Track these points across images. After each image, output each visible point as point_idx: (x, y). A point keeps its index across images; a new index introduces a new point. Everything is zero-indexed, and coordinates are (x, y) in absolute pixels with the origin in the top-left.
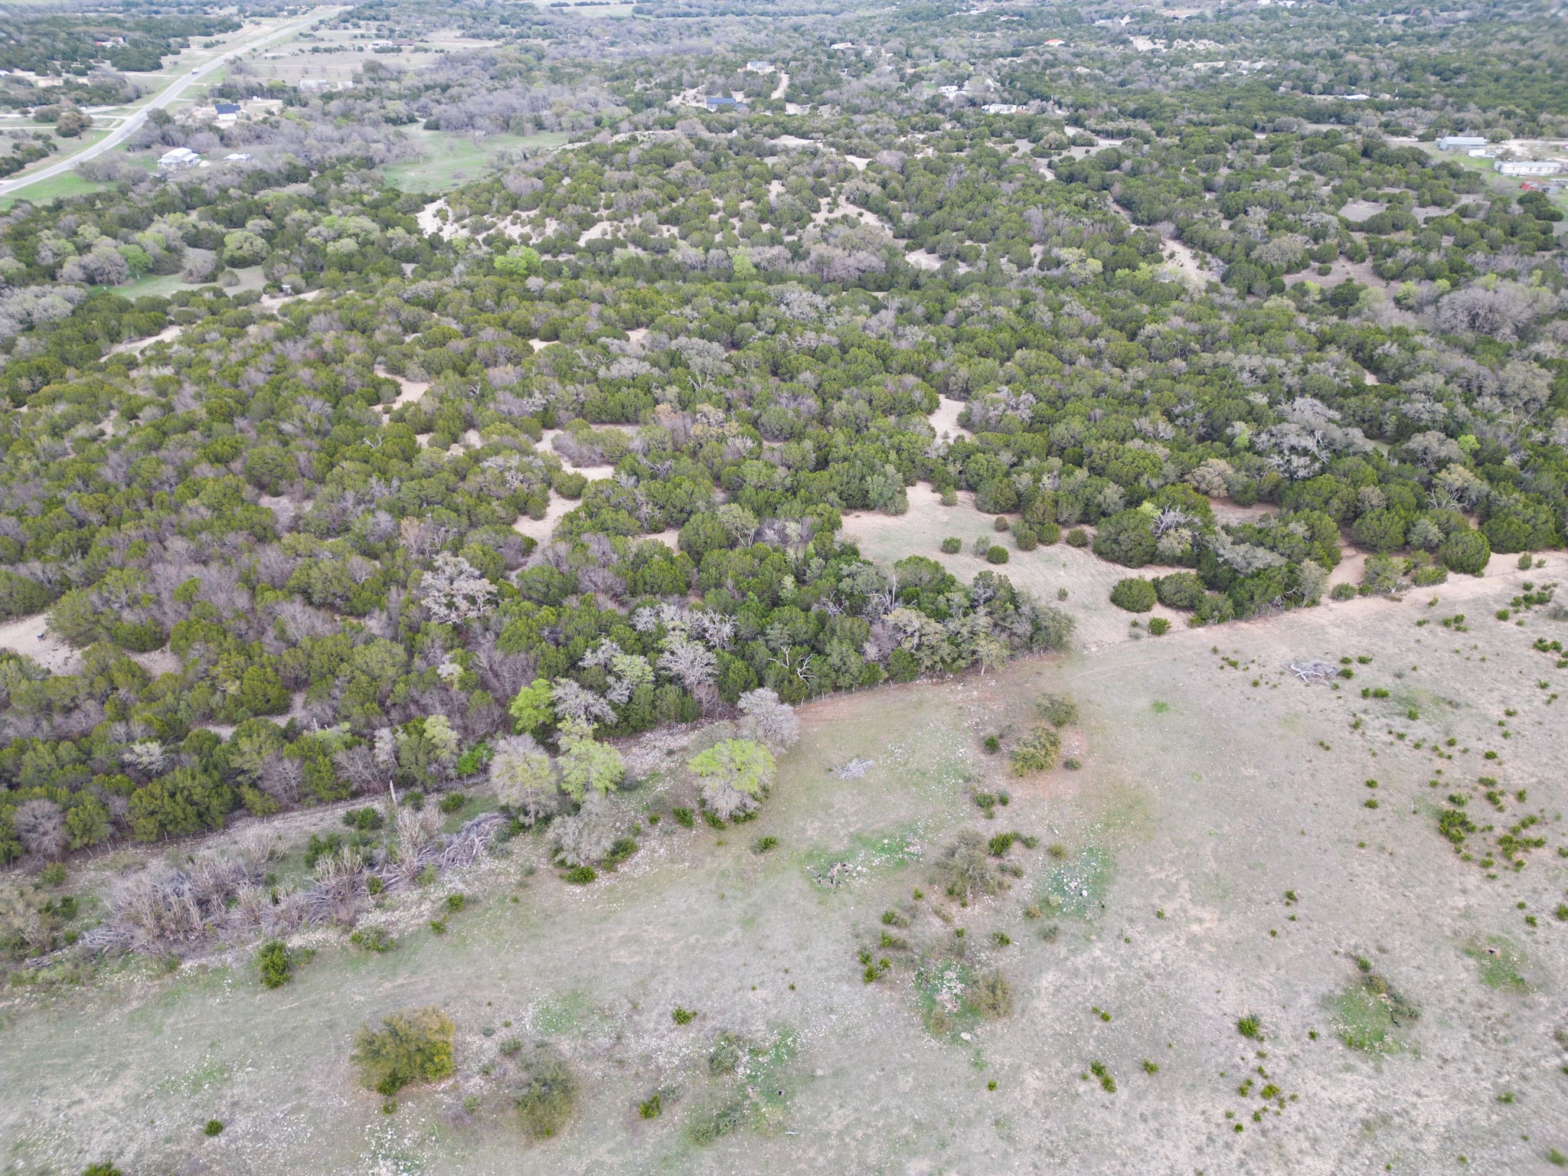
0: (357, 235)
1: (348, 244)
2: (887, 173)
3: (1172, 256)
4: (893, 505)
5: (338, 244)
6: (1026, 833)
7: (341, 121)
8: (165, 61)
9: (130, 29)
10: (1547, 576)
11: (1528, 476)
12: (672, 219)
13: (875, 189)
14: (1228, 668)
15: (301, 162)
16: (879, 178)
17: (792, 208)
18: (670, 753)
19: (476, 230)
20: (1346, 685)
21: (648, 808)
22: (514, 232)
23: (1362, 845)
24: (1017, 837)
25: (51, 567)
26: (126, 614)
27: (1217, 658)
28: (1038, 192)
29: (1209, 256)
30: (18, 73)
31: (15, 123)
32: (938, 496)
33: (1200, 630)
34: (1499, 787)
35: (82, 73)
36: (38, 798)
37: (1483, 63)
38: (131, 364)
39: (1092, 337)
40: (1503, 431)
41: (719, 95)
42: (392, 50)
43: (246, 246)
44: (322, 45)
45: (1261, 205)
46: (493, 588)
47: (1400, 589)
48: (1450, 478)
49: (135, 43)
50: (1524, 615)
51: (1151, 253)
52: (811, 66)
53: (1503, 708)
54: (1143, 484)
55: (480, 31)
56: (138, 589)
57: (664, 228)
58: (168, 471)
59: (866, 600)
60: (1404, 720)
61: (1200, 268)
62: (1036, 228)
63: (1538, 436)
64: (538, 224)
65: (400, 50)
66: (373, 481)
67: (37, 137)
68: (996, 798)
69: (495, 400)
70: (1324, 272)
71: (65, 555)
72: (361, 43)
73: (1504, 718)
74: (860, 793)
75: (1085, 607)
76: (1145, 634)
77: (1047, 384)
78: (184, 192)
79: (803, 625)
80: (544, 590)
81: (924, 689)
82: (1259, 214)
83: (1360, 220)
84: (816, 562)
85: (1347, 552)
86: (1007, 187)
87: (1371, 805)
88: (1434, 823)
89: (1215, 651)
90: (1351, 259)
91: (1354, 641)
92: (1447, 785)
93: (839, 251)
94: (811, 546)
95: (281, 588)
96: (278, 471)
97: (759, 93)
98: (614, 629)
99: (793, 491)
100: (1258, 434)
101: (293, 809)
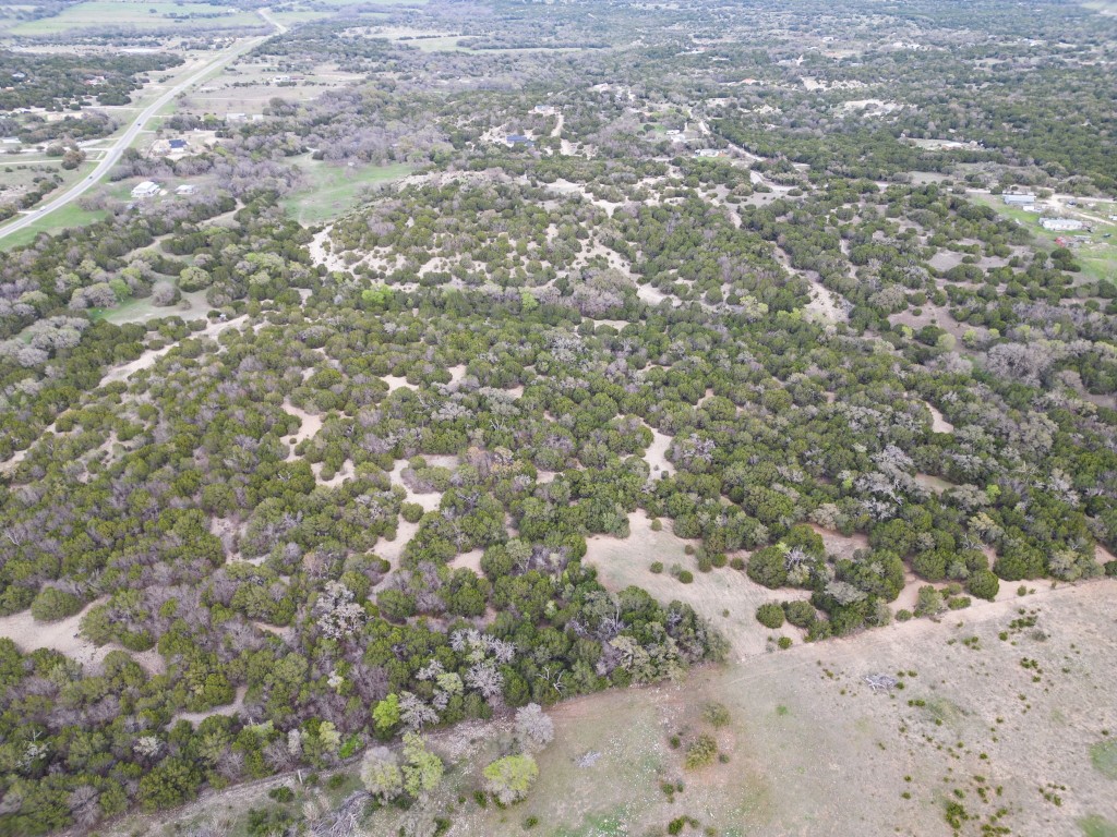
0: (269, 268)
1: (263, 277)
2: (627, 220)
3: (816, 296)
4: (621, 530)
5: (257, 277)
6: (693, 816)
7: (256, 155)
8: (133, 95)
9: (109, 69)
10: (1036, 601)
11: (1031, 519)
12: (482, 257)
13: (618, 235)
14: (827, 678)
15: (230, 195)
16: (621, 224)
17: (562, 251)
18: (473, 742)
19: (350, 260)
20: (900, 694)
21: (458, 789)
22: (375, 264)
23: (897, 830)
24: (686, 819)
25: (81, 585)
26: (131, 628)
27: (820, 669)
28: (729, 240)
29: (841, 296)
30: (34, 110)
31: (33, 158)
32: (650, 522)
33: (811, 645)
34: (987, 783)
35: (76, 108)
36: (83, 785)
37: (1041, 115)
38: (122, 389)
39: (756, 382)
40: (1017, 480)
41: (515, 133)
42: (290, 84)
43: (195, 278)
44: (241, 80)
45: (878, 258)
46: (362, 610)
47: (940, 611)
48: (979, 523)
49: (113, 82)
50: (1018, 637)
51: (802, 297)
52: (579, 110)
53: (996, 716)
54: (781, 523)
55: (351, 66)
56: (137, 606)
57: (476, 263)
58: (153, 502)
59: (600, 621)
60: (933, 724)
61: (835, 306)
62: (726, 272)
63: (1040, 484)
64: (391, 258)
65: (294, 84)
66: (285, 515)
67: (49, 170)
68: (675, 787)
69: (364, 440)
70: (917, 313)
71: (89, 572)
72: (268, 77)
73: (995, 724)
74: (592, 780)
75: (740, 623)
76: (776, 646)
77: (723, 430)
78: (151, 224)
79: (558, 643)
80: (394, 607)
81: (635, 693)
82: (876, 265)
83: (943, 270)
84: (569, 587)
85: (910, 578)
86: (709, 234)
87: (906, 796)
88: (944, 812)
89: (819, 663)
90: (935, 303)
91: (908, 655)
92: (954, 781)
93: (593, 292)
94: (566, 574)
95: (227, 606)
96: (223, 503)
97: (543, 133)
98: (438, 649)
99: (556, 521)
100: (858, 480)
101: (237, 783)
